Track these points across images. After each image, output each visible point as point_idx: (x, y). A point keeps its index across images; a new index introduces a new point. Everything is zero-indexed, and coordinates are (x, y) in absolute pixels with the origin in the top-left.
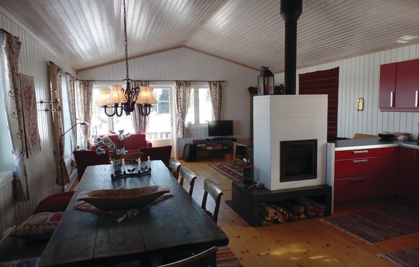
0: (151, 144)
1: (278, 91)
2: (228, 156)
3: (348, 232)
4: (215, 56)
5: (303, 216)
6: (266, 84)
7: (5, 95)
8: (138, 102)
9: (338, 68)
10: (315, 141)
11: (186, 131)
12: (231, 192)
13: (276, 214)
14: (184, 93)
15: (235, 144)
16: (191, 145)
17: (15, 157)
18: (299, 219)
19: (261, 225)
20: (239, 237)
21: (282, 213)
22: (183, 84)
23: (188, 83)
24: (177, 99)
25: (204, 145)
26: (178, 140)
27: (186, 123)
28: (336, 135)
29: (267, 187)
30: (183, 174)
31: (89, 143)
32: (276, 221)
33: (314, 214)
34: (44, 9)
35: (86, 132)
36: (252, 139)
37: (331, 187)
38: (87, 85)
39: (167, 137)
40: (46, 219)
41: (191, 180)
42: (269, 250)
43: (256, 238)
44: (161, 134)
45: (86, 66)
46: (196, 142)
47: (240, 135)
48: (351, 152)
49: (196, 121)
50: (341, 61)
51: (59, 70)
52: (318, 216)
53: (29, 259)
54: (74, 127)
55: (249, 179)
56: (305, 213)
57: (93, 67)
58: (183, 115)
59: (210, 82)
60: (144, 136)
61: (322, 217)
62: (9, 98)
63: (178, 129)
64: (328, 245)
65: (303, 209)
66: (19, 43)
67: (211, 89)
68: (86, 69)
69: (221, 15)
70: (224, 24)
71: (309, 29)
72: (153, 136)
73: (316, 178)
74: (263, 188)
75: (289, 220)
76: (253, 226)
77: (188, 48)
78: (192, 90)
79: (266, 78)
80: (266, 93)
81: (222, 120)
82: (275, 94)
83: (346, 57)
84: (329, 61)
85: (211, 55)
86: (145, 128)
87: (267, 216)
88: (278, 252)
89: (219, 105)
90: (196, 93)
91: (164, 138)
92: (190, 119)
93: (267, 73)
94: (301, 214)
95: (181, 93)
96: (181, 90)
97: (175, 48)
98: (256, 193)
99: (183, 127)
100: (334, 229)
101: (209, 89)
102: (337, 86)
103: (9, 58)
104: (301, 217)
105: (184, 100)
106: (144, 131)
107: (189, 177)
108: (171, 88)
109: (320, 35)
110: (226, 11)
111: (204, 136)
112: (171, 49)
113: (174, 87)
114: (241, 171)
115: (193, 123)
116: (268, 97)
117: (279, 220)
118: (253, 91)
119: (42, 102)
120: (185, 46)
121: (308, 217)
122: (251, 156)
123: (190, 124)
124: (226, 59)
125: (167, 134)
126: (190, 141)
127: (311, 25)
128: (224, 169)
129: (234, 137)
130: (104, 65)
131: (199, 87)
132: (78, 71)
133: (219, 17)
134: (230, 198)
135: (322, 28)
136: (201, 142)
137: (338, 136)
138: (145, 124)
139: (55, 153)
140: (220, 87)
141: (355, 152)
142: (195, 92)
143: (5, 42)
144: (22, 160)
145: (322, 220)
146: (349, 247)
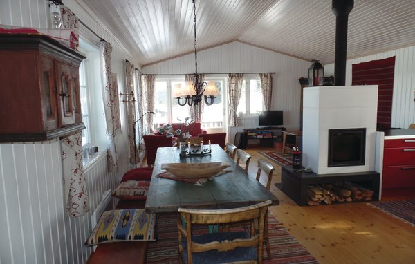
0: (205, 132)
1: (328, 82)
2: (277, 145)
3: (394, 216)
4: (266, 48)
5: (350, 200)
6: (316, 76)
7: (103, 89)
8: (205, 94)
9: (395, 57)
10: (364, 130)
11: (237, 121)
12: (280, 176)
13: (323, 196)
14: (236, 84)
15: (285, 133)
16: (242, 134)
17: (108, 137)
18: (346, 202)
19: (308, 205)
20: (287, 213)
21: (329, 195)
22: (235, 76)
23: (240, 75)
24: (230, 90)
25: (254, 134)
26: (230, 128)
27: (237, 113)
28: (390, 125)
29: (315, 171)
30: (239, 155)
31: (151, 130)
32: (323, 202)
33: (360, 198)
34: (128, 20)
35: (149, 120)
36: (301, 129)
37: (379, 174)
38: (150, 78)
39: (219, 126)
40: (134, 185)
41: (246, 160)
42: (315, 225)
43: (303, 215)
44: (214, 123)
45: (150, 62)
46: (246, 131)
47: (289, 125)
48: (402, 141)
49: (247, 111)
50: (398, 50)
51: (132, 66)
52: (364, 200)
53: (130, 210)
54: (141, 118)
55: (298, 163)
56: (352, 196)
57: (156, 62)
58: (235, 105)
59: (261, 74)
60: (199, 125)
61: (368, 201)
62: (106, 92)
63: (230, 118)
64: (372, 225)
65: (350, 193)
66: (111, 48)
67: (262, 81)
68: (149, 64)
69: (274, 11)
70: (276, 19)
71: (362, 21)
72: (206, 125)
73: (364, 164)
74: (311, 172)
75: (336, 202)
76: (300, 205)
77: (240, 41)
78: (244, 82)
79: (316, 71)
80: (316, 85)
81: (272, 110)
82: (324, 85)
83: (403, 46)
84: (384, 50)
85: (263, 48)
86: (200, 117)
87: (315, 197)
88: (324, 227)
89: (270, 95)
90: (248, 84)
91: (216, 126)
92: (241, 109)
93: (317, 66)
94: (347, 198)
95: (234, 85)
96: (233, 82)
97: (228, 42)
98: (304, 176)
99: (235, 116)
100: (380, 212)
101: (260, 81)
102: (392, 75)
103: (106, 61)
104: (347, 200)
105: (236, 91)
106: (200, 120)
107: (244, 158)
108: (224, 80)
109: (373, 25)
110: (278, 7)
111: (255, 125)
112: (225, 43)
113: (227, 78)
114: (290, 159)
115: (244, 112)
116: (317, 88)
117: (326, 201)
118: (304, 82)
119: (121, 94)
120: (237, 40)
121: (355, 201)
122: (300, 145)
123: (241, 114)
124: (276, 51)
125: (219, 123)
126: (241, 130)
127: (365, 17)
128: (273, 156)
129: (284, 126)
130: (165, 60)
131: (250, 79)
132: (143, 66)
133: (272, 13)
134: (280, 182)
135: (375, 19)
136: (252, 131)
137: (393, 126)
138: (200, 113)
139: (129, 137)
140: (271, 78)
141: (406, 141)
142: (246, 83)
143: (104, 49)
144: (113, 140)
145: (368, 204)
146: (392, 228)
